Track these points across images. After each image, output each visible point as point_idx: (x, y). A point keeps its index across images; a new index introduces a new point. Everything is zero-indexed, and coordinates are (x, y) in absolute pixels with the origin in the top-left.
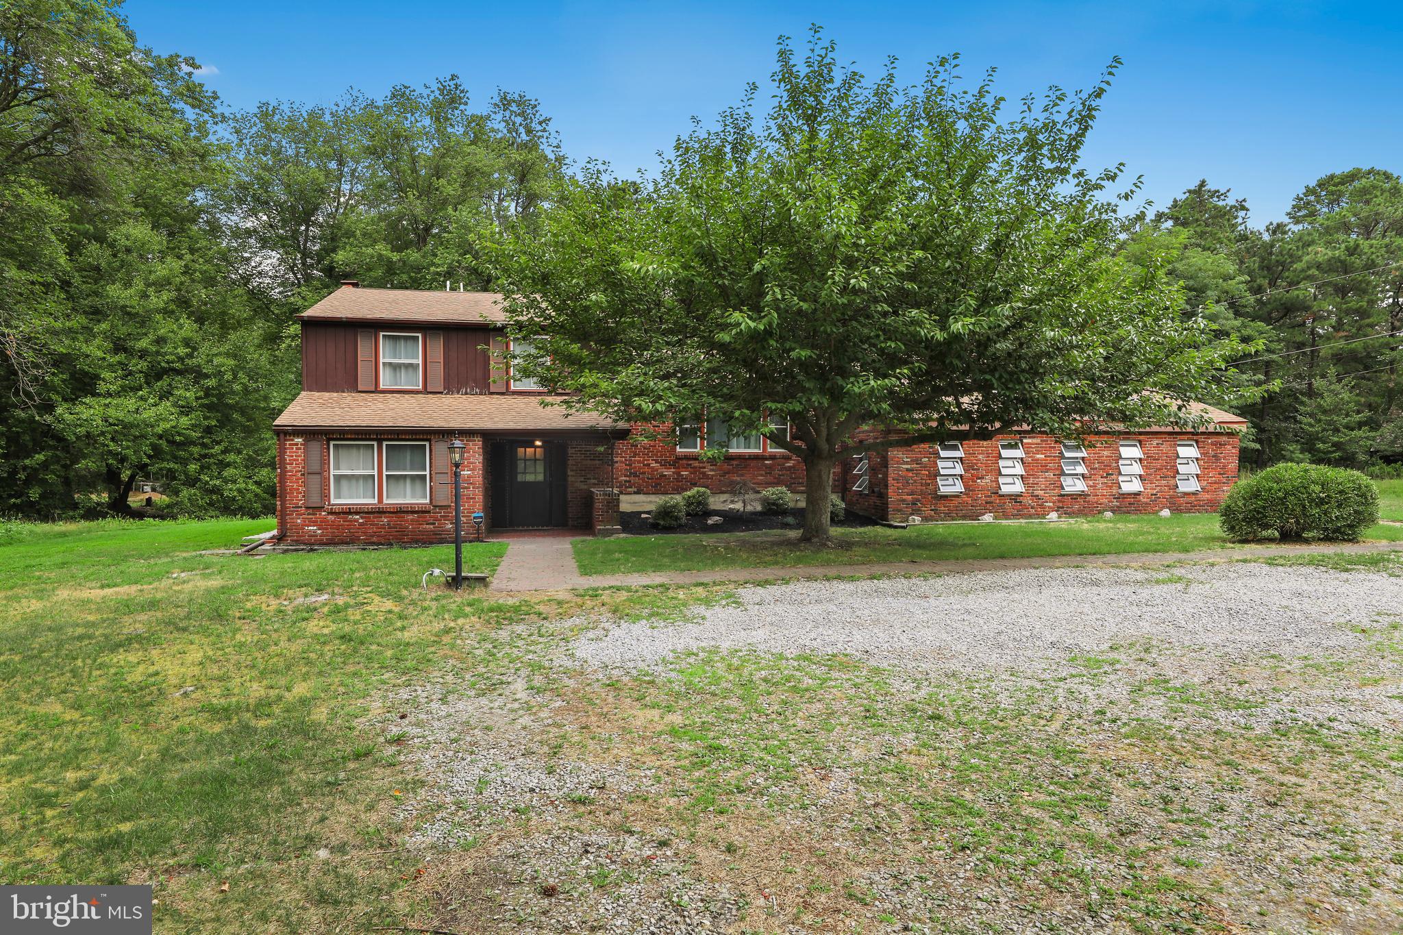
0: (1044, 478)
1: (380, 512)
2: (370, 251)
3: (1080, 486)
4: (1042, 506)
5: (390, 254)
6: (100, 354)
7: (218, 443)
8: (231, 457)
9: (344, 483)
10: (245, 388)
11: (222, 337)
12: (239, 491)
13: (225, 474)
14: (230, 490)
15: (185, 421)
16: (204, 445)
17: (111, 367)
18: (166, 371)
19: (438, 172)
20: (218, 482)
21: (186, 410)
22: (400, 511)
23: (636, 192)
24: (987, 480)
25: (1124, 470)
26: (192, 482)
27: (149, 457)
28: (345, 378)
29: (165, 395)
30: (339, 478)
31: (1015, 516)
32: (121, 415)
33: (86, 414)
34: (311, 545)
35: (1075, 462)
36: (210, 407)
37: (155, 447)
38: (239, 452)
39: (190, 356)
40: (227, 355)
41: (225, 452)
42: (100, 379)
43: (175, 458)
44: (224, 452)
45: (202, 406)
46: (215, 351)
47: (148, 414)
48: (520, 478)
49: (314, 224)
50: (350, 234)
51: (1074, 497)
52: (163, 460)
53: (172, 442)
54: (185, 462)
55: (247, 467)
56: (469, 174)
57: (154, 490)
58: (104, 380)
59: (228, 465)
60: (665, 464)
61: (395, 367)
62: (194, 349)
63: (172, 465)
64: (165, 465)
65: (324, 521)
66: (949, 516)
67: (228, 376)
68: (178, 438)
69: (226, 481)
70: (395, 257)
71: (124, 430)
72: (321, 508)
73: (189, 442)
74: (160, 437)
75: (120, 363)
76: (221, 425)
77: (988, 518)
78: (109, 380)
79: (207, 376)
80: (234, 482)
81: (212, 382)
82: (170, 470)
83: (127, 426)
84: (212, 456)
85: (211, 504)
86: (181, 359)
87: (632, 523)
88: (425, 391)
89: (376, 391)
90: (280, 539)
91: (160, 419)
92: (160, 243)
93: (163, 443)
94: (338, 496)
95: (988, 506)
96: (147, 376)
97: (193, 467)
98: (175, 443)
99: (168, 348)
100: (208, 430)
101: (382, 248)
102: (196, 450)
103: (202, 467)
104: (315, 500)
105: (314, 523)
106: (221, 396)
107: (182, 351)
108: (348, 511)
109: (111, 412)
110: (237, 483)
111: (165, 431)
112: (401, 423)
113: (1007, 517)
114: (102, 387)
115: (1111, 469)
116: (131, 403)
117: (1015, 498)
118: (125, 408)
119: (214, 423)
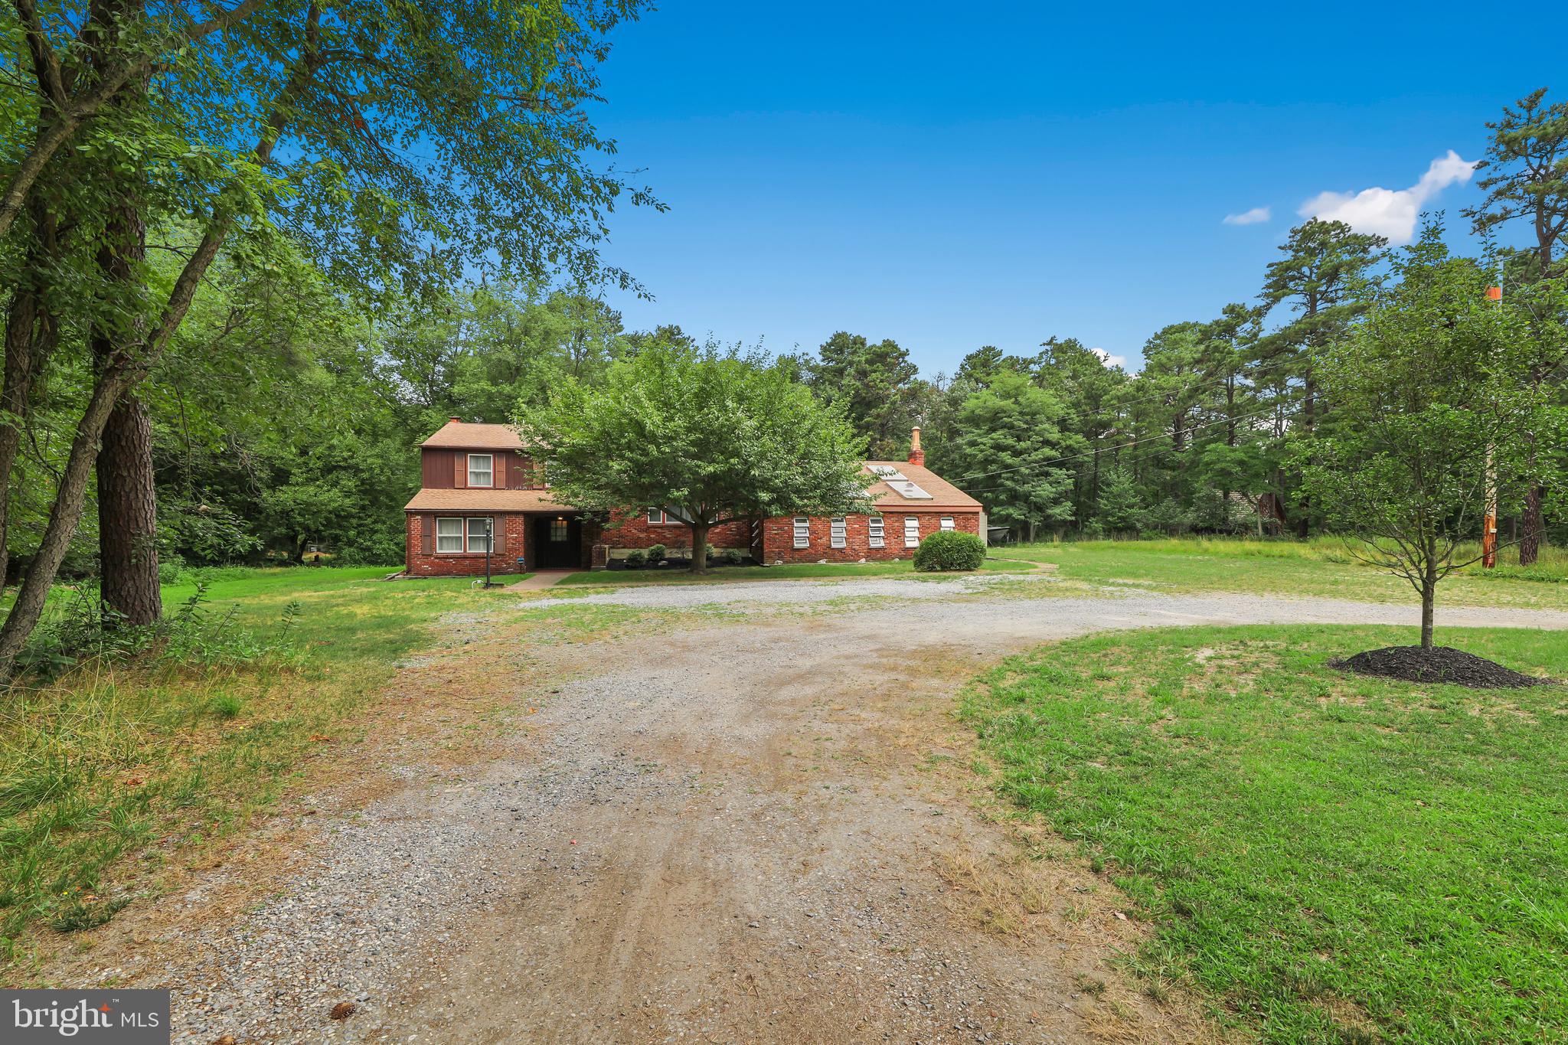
0: (858, 540)
1: (465, 558)
2: (476, 386)
3: (882, 543)
4: (857, 555)
5: (490, 388)
6: (291, 457)
7: (370, 516)
8: (378, 526)
9: (444, 541)
10: (389, 479)
11: (374, 443)
12: (384, 549)
13: (374, 538)
14: (378, 549)
15: (347, 501)
16: (360, 518)
17: (299, 466)
18: (335, 468)
19: (526, 332)
20: (369, 543)
21: (348, 494)
22: (476, 557)
23: (679, 333)
24: (824, 539)
25: (907, 534)
26: (350, 543)
27: (323, 525)
28: (448, 481)
29: (335, 484)
30: (441, 539)
31: (841, 561)
32: (305, 497)
33: (283, 497)
34: (424, 575)
35: (878, 529)
36: (365, 492)
37: (326, 519)
38: (384, 523)
39: (352, 457)
40: (377, 456)
41: (375, 522)
42: (291, 474)
43: (340, 527)
44: (373, 523)
45: (359, 491)
46: (368, 453)
47: (324, 497)
48: (553, 539)
49: (440, 362)
50: (462, 374)
51: (877, 550)
52: (332, 528)
53: (338, 516)
54: (346, 529)
55: (389, 533)
56: (547, 333)
57: (319, 550)
58: (294, 474)
59: (376, 532)
60: (642, 531)
61: (477, 474)
62: (354, 453)
63: (338, 532)
64: (333, 531)
65: (432, 562)
66: (801, 560)
67: (377, 471)
68: (343, 513)
69: (375, 543)
70: (494, 390)
71: (307, 508)
72: (431, 555)
73: (351, 516)
74: (330, 512)
75: (304, 463)
76: (373, 504)
77: (822, 562)
78: (298, 475)
79: (363, 471)
80: (381, 543)
81: (365, 475)
82: (336, 535)
83: (308, 504)
84: (365, 525)
85: (364, 559)
86: (345, 460)
87: (615, 565)
88: (495, 488)
89: (466, 488)
90: (408, 572)
91: (331, 500)
92: (332, 382)
93: (333, 516)
94: (441, 549)
95: (824, 555)
96: (322, 470)
97: (352, 533)
98: (340, 517)
99: (336, 453)
100: (363, 508)
101: (485, 385)
102: (354, 521)
103: (359, 533)
104: (428, 552)
105: (427, 564)
106: (372, 485)
107: (346, 454)
108: (447, 557)
109: (299, 496)
110: (384, 544)
111: (335, 509)
112: (477, 507)
113: (836, 561)
114: (293, 480)
115: (900, 533)
116: (311, 489)
117: (840, 550)
118: (308, 493)
119: (367, 503)
